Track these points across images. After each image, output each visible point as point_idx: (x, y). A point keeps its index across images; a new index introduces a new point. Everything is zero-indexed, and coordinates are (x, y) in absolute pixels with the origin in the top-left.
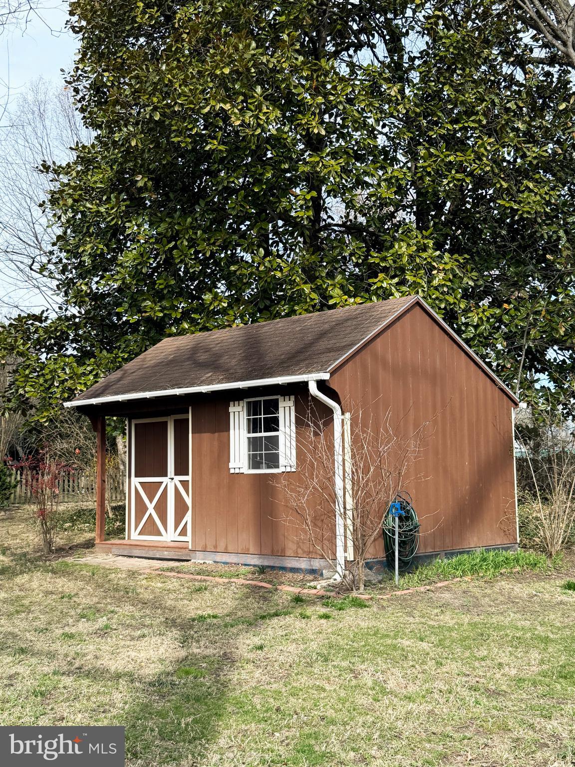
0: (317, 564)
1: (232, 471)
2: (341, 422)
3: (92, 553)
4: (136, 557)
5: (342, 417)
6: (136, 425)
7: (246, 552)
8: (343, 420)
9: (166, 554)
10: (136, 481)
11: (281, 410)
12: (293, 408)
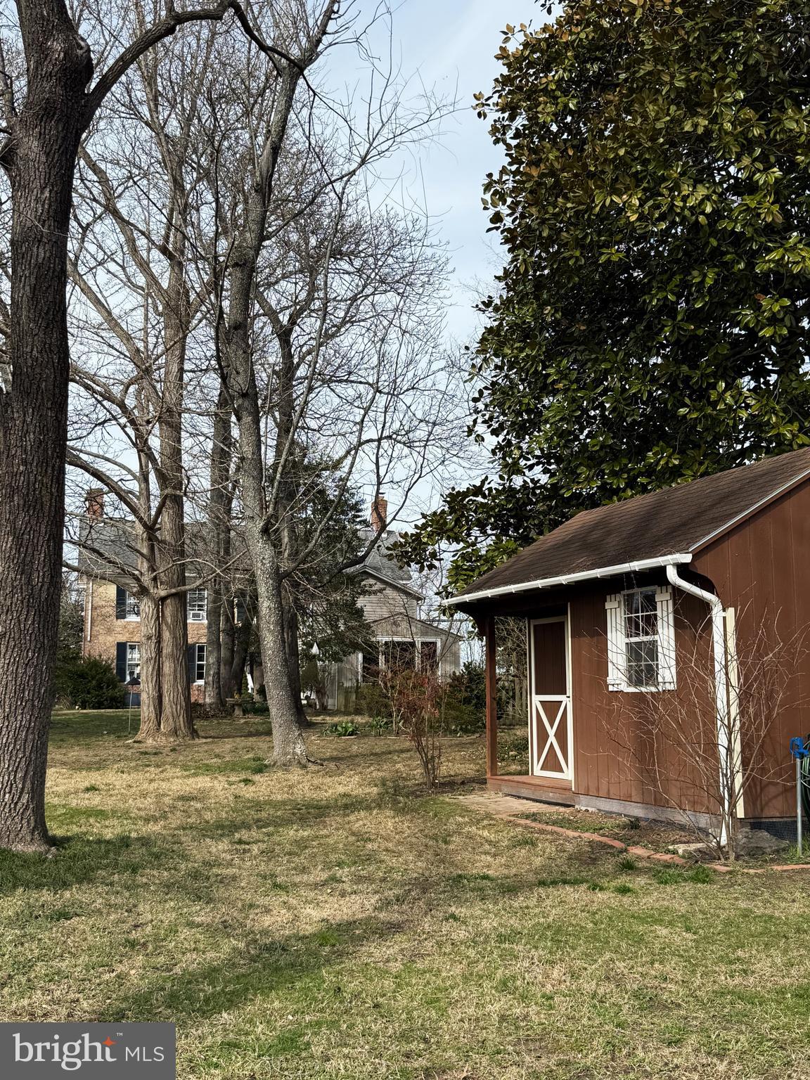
0: (704, 820)
1: (611, 688)
2: (723, 620)
3: (483, 789)
4: (524, 798)
5: (724, 614)
6: (535, 626)
7: (628, 799)
8: (724, 618)
9: (551, 796)
10: (536, 699)
11: (659, 605)
12: (671, 603)
